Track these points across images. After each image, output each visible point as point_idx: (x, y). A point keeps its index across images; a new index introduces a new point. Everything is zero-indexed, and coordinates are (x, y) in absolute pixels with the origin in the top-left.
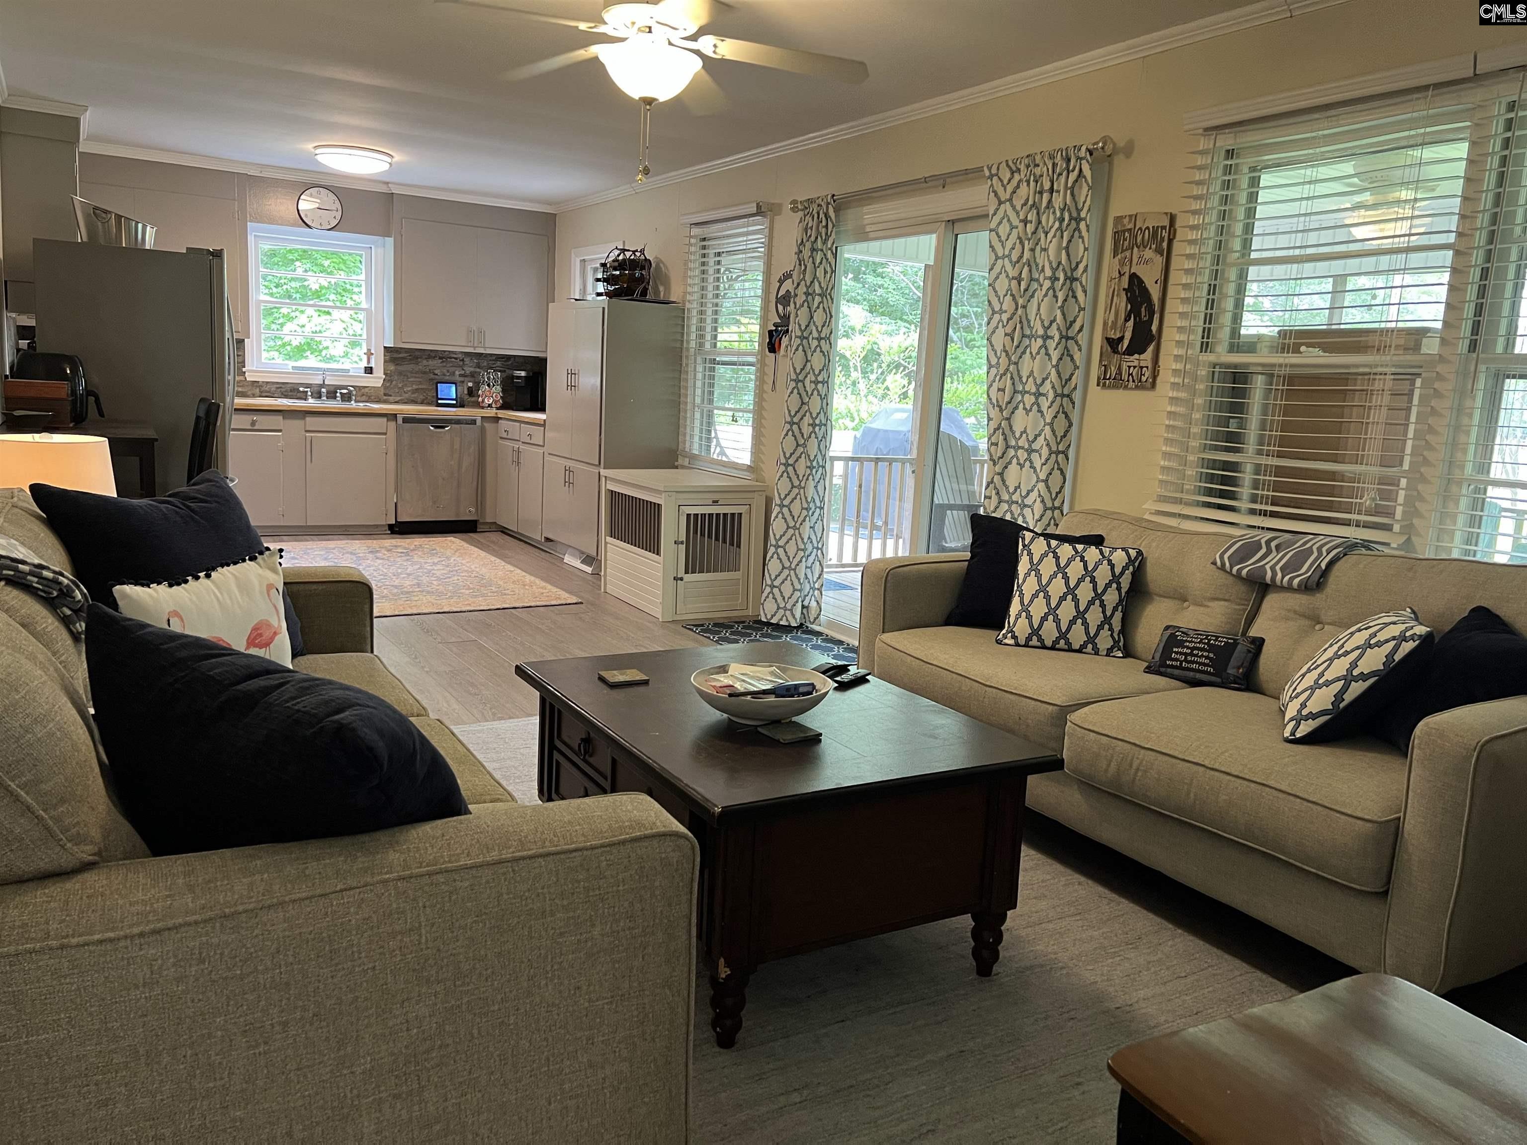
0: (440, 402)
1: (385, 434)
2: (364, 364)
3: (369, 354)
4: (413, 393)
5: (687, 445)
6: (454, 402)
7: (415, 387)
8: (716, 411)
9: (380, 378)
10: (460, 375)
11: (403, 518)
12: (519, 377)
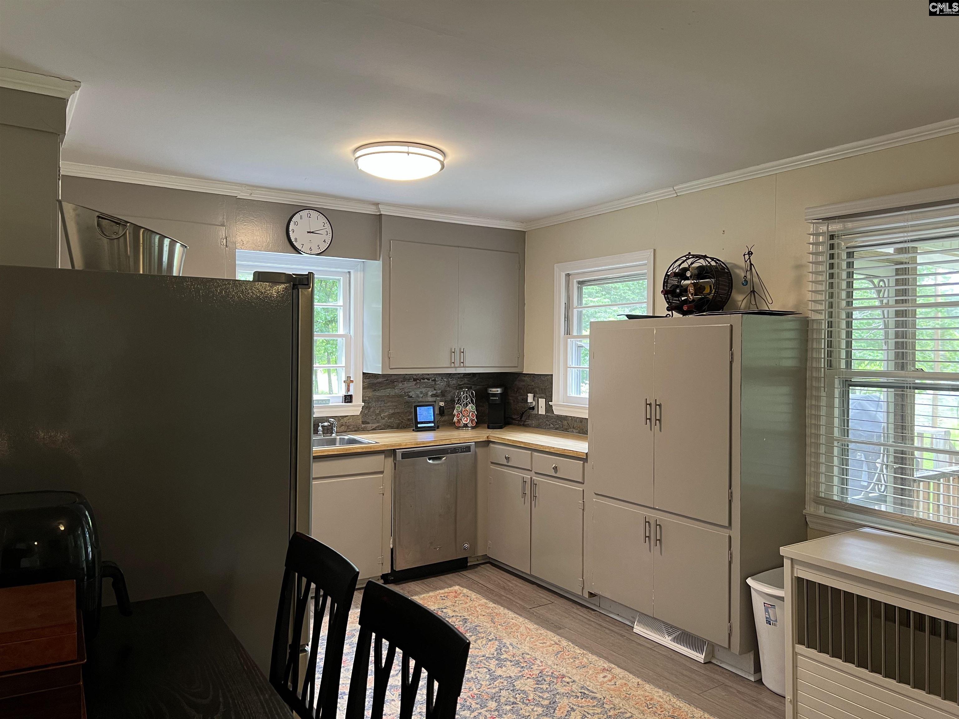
0: (419, 425)
1: (382, 472)
2: (343, 392)
3: (348, 382)
4: (389, 419)
5: (823, 488)
6: (433, 425)
7: (391, 411)
8: (851, 446)
9: (359, 406)
10: (432, 396)
11: (401, 566)
12: (495, 395)
